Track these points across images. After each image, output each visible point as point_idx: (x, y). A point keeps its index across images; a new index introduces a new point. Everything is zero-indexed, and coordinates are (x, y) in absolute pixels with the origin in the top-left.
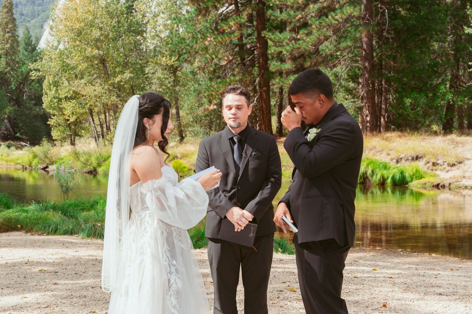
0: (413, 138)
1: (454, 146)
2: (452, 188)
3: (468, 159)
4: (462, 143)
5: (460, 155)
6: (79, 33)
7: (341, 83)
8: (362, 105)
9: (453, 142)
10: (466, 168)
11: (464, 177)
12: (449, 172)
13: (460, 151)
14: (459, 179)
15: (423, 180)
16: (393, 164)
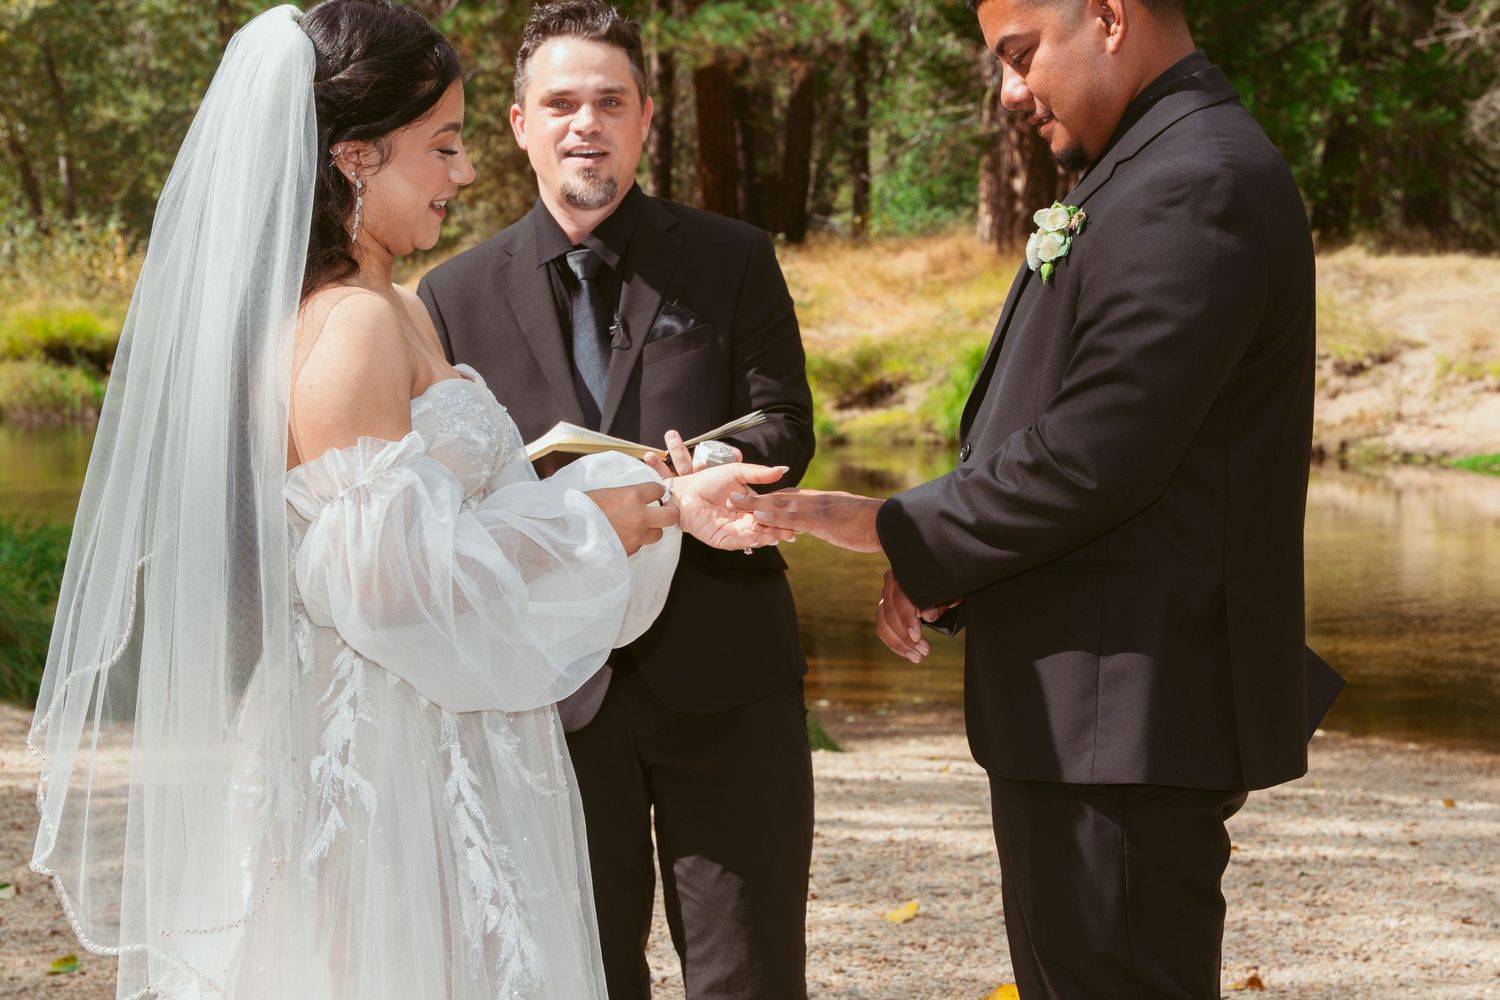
1: (1356, 292)
2: (1352, 461)
3: (1415, 346)
4: (1390, 282)
5: (1384, 330)
7: (910, 38)
8: (996, 128)
9: (1352, 277)
10: (1406, 380)
11: (1400, 417)
12: (1343, 399)
13: (1383, 314)
14: (1380, 423)
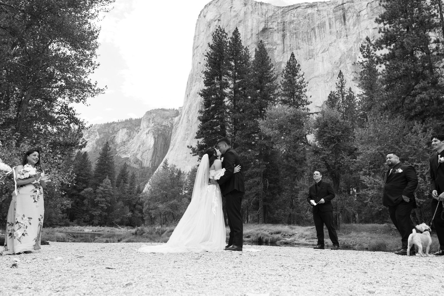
0: (277, 226)
3: (296, 234)
4: (295, 228)
6: (159, 185)
9: (291, 228)
10: (295, 237)
12: (290, 238)
13: (293, 231)
15: (281, 241)
16: (270, 235)
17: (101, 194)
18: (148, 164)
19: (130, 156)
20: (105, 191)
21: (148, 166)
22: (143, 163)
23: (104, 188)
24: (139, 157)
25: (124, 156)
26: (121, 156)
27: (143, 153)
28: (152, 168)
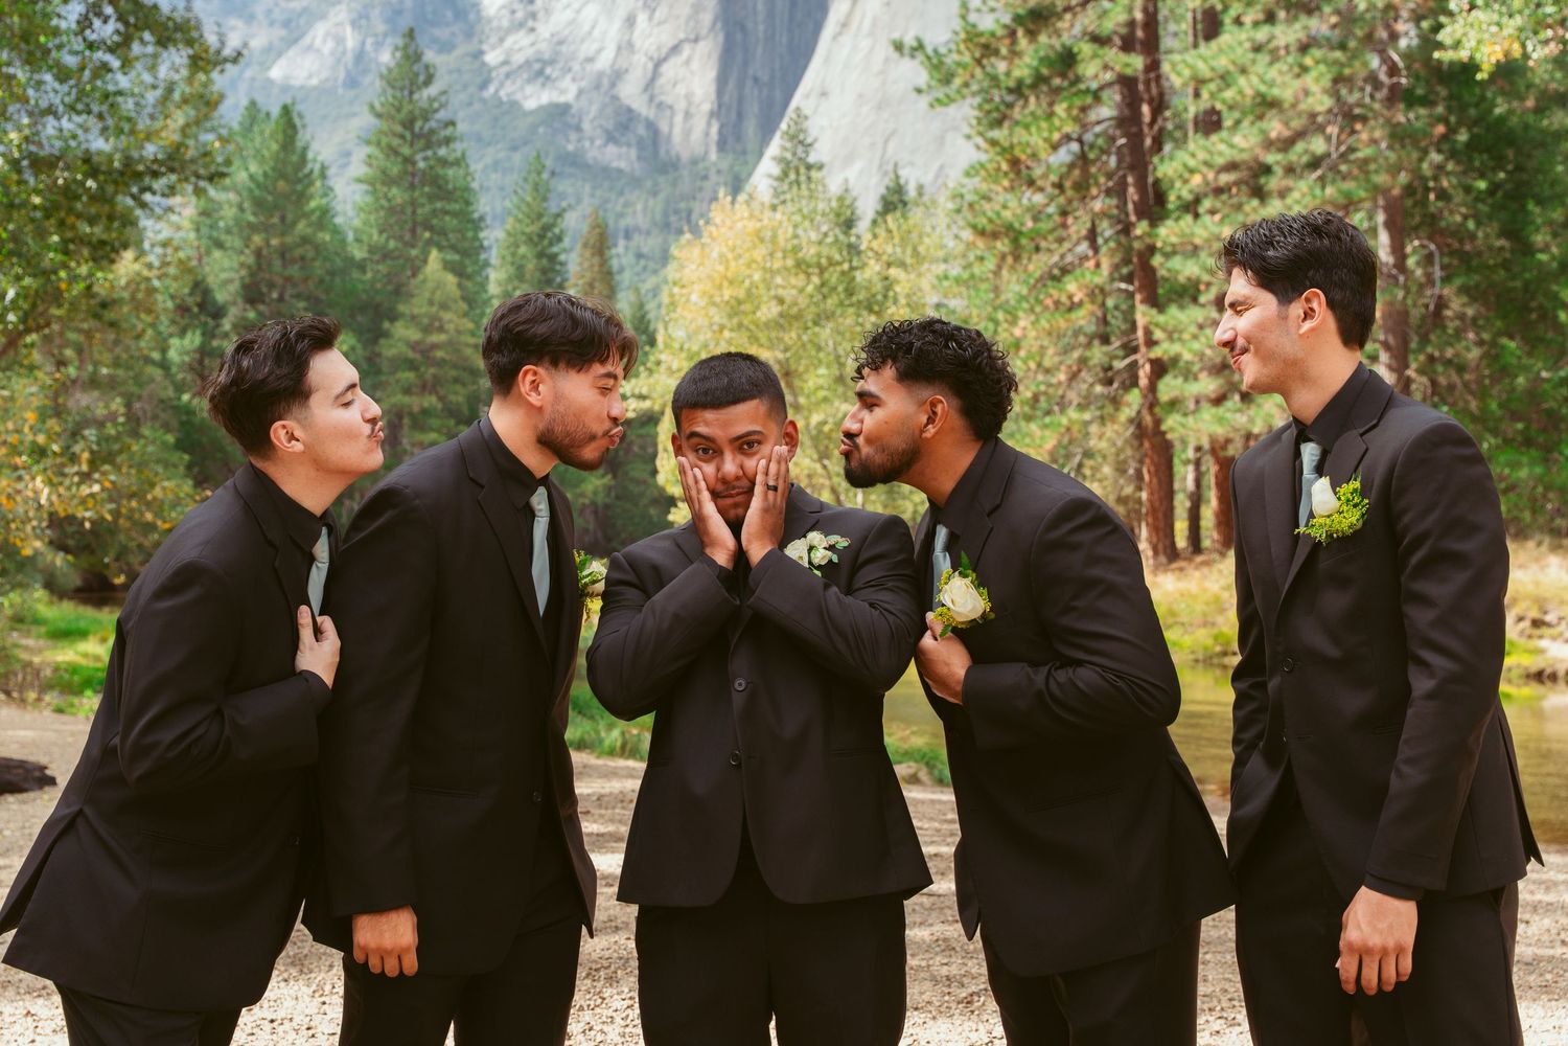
17: (412, 366)
18: (697, 135)
19: (573, 90)
20: (434, 346)
21: (699, 150)
22: (664, 127)
23: (427, 330)
24: (630, 92)
25: (535, 98)
26: (518, 97)
27: (658, 64)
28: (725, 165)
